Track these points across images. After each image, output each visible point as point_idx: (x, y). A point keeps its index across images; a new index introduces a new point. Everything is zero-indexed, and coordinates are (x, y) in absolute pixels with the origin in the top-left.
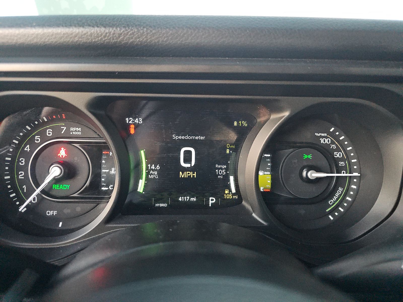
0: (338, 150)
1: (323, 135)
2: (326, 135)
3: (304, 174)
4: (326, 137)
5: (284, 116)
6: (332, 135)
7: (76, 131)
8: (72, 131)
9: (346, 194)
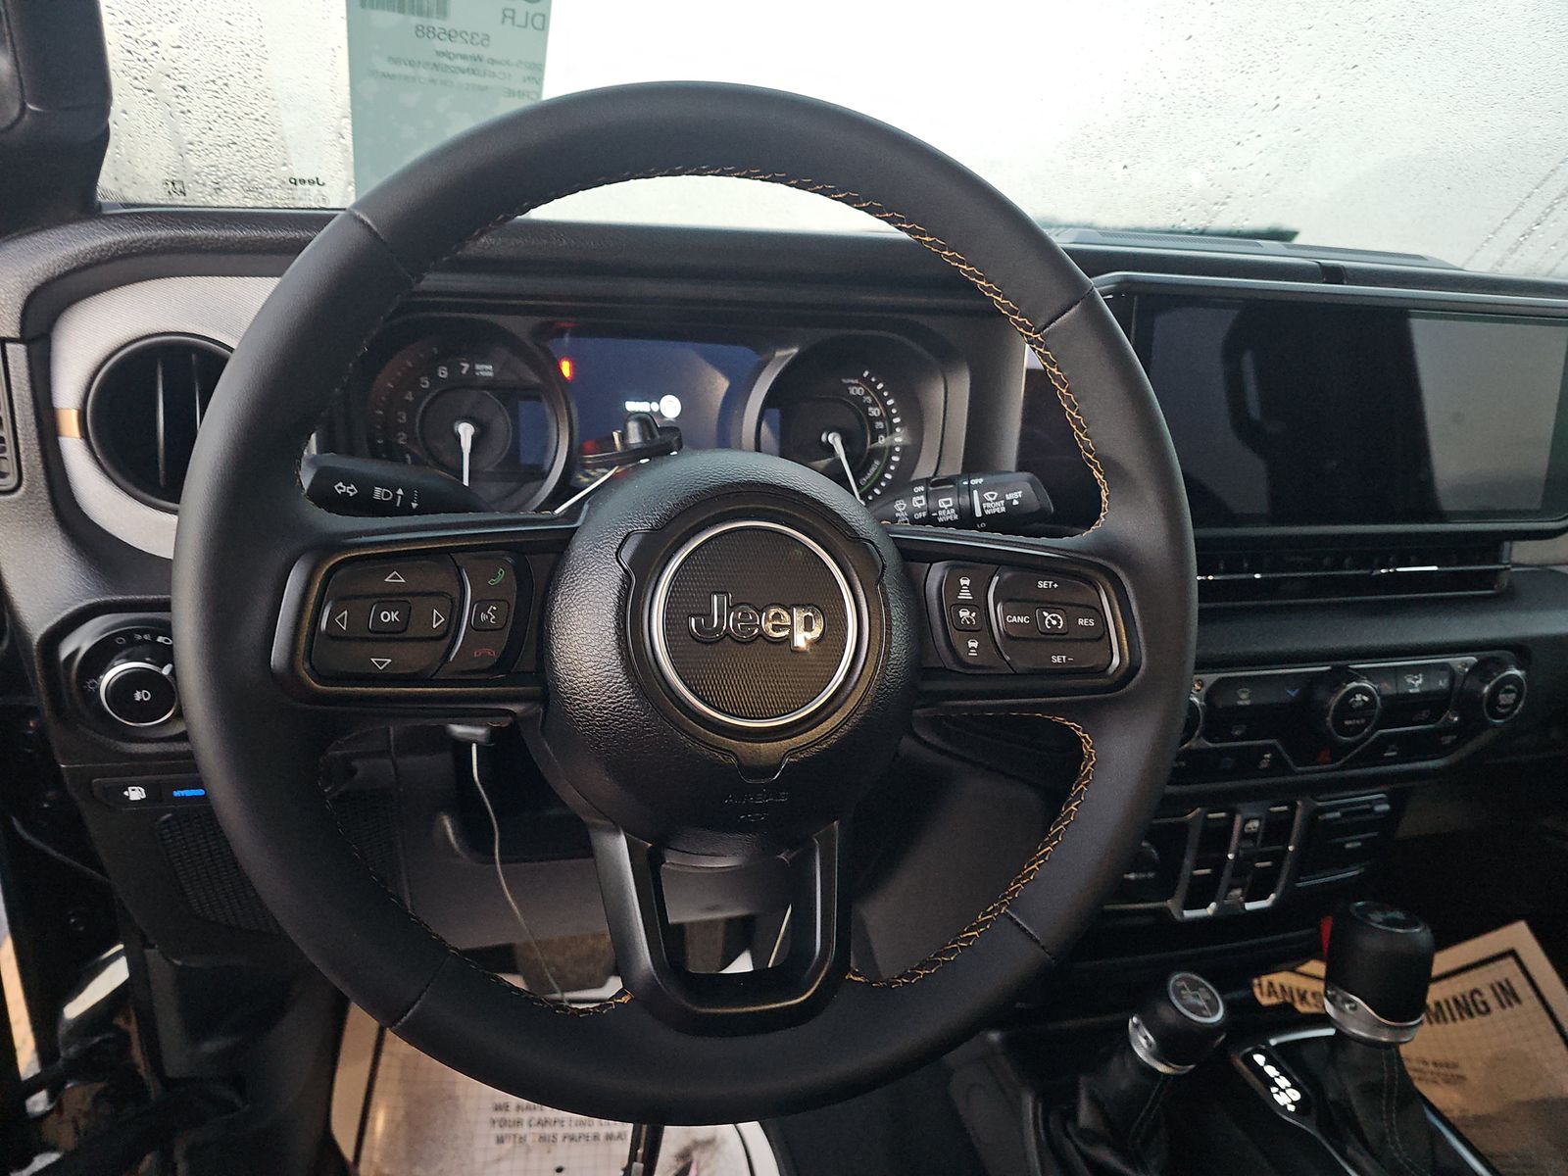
0: (874, 404)
1: (852, 381)
2: (857, 382)
3: (824, 438)
4: (858, 385)
5: (789, 356)
6: (867, 381)
7: (484, 370)
8: (479, 371)
9: (886, 470)
